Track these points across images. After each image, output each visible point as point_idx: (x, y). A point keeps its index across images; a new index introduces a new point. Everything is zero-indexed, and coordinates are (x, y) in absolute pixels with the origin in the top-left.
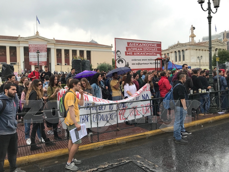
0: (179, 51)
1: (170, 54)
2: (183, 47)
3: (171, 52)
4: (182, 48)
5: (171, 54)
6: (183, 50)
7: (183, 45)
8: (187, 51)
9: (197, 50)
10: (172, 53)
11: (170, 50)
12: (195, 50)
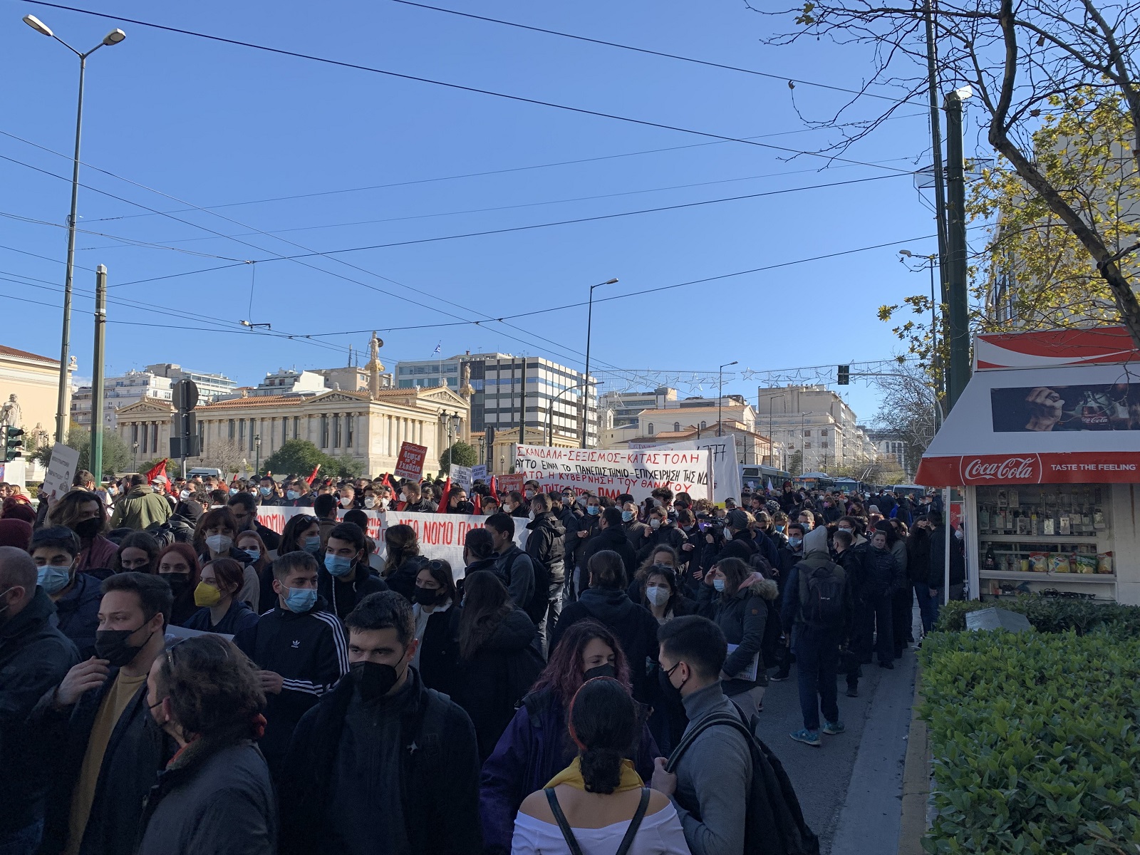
1: (304, 422)
2: (352, 405)
3: (310, 416)
4: (348, 406)
5: (309, 422)
6: (349, 414)
7: (351, 399)
8: (361, 418)
9: (390, 417)
10: (312, 419)
11: (305, 408)
12: (386, 418)
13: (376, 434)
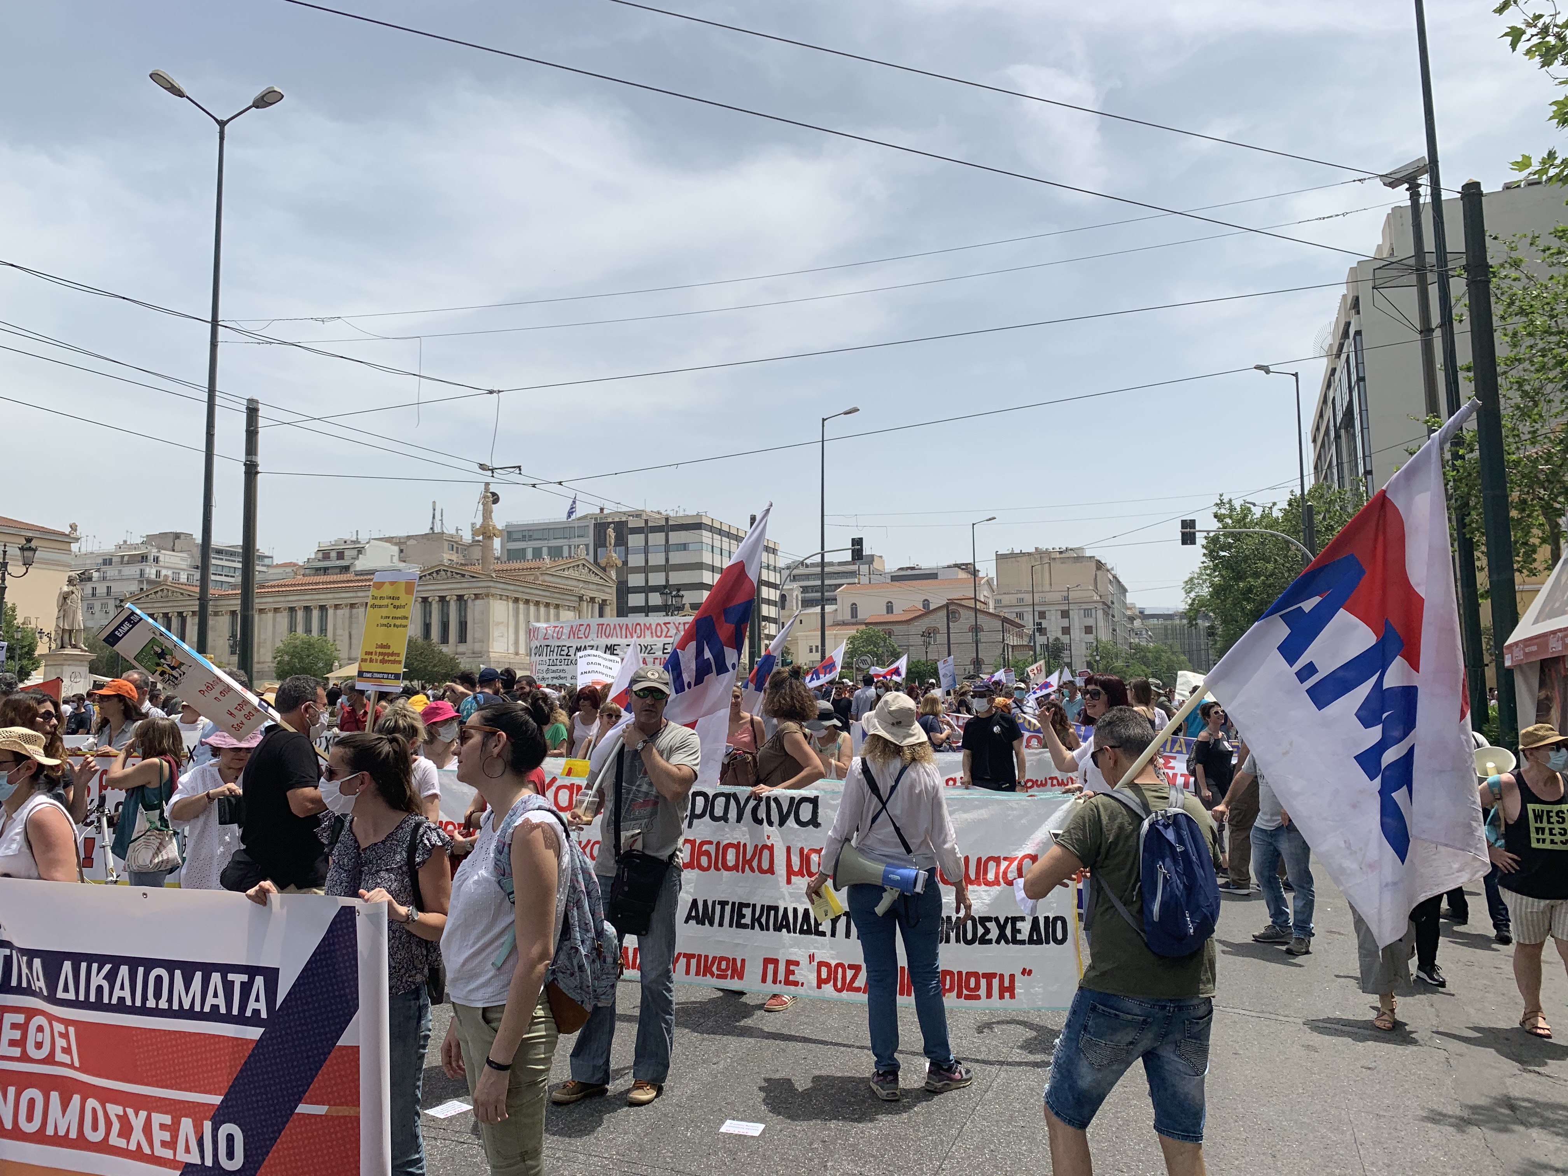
0: (442, 599)
2: (464, 585)
4: (458, 586)
6: (460, 598)
7: (463, 576)
8: (478, 602)
9: (516, 600)
13: (499, 624)
